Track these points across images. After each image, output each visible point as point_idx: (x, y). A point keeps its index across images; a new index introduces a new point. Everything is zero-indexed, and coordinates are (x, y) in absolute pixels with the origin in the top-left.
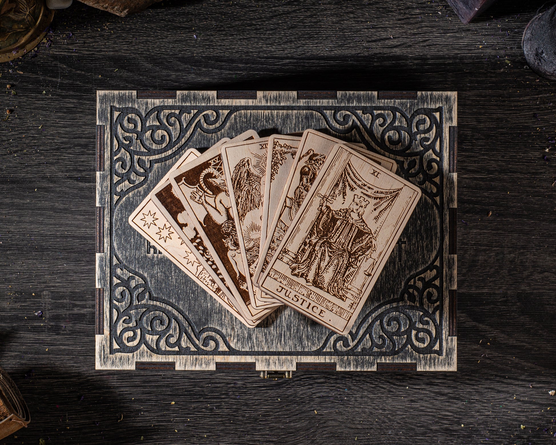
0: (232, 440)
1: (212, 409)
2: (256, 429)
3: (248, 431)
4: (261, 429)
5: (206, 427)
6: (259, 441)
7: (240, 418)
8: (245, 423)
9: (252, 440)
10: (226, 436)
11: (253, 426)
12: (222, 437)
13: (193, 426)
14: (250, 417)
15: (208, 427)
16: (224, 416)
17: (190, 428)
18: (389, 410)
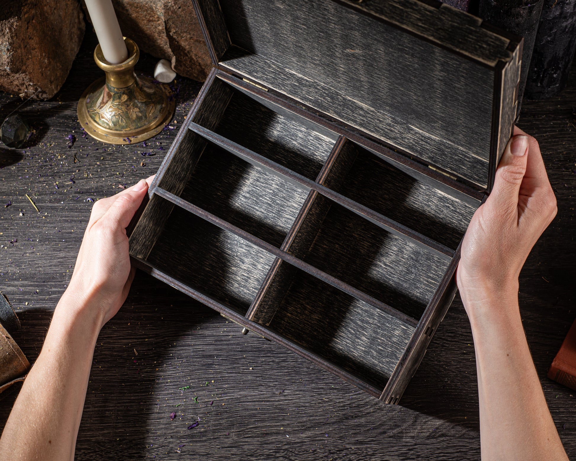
0: (298, 388)
1: (278, 363)
2: (320, 379)
3: (312, 381)
4: (325, 378)
5: (273, 377)
6: (323, 388)
7: (305, 369)
8: (310, 374)
9: (316, 388)
10: (292, 385)
11: (317, 376)
12: (289, 385)
13: (261, 377)
14: (313, 369)
15: (275, 377)
16: (290, 368)
17: (258, 379)
18: (444, 361)
